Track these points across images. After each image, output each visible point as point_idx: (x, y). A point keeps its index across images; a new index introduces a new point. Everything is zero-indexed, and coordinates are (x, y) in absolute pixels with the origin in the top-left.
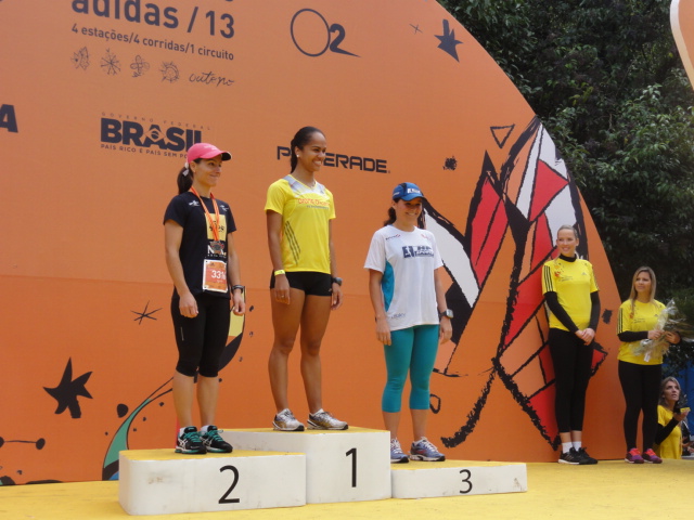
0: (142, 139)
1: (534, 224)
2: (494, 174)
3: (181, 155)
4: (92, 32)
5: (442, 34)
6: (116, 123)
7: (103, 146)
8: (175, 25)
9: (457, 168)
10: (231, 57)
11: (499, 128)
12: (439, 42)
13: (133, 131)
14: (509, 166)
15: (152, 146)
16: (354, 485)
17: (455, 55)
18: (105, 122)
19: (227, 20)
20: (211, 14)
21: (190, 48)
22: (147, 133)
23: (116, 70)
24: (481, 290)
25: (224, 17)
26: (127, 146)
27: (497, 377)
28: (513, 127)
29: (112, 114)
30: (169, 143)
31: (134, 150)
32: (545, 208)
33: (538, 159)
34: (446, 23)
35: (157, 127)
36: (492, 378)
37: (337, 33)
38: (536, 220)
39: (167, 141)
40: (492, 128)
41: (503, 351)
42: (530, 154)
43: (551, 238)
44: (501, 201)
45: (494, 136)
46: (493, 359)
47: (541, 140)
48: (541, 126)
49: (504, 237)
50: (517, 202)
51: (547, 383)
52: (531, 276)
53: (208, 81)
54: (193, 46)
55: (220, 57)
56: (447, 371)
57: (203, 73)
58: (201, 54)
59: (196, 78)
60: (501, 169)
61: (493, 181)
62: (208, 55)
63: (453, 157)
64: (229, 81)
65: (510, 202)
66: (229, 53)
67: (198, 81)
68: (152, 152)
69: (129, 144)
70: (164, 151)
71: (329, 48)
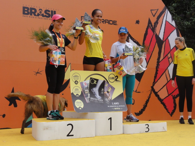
0: (36, 14)
2: (152, 25)
3: (49, 19)
6: (28, 8)
7: (23, 16)
9: (140, 24)
11: (153, 10)
13: (33, 11)
14: (157, 23)
16: (111, 130)
18: (24, 8)
22: (38, 12)
24: (147, 64)
26: (31, 16)
27: (153, 92)
28: (158, 10)
29: (26, 5)
30: (45, 15)
31: (34, 17)
32: (168, 37)
33: (166, 21)
35: (41, 10)
36: (151, 93)
38: (165, 41)
39: (45, 14)
40: (151, 10)
41: (155, 84)
42: (163, 19)
43: (170, 47)
44: (154, 34)
45: (152, 13)
46: (151, 87)
47: (167, 14)
48: (167, 9)
49: (155, 46)
50: (159, 35)
51: (169, 94)
52: (164, 59)
56: (137, 91)
60: (154, 24)
61: (151, 28)
63: (138, 20)
65: (157, 35)
68: (40, 18)
69: (32, 15)
70: (44, 17)
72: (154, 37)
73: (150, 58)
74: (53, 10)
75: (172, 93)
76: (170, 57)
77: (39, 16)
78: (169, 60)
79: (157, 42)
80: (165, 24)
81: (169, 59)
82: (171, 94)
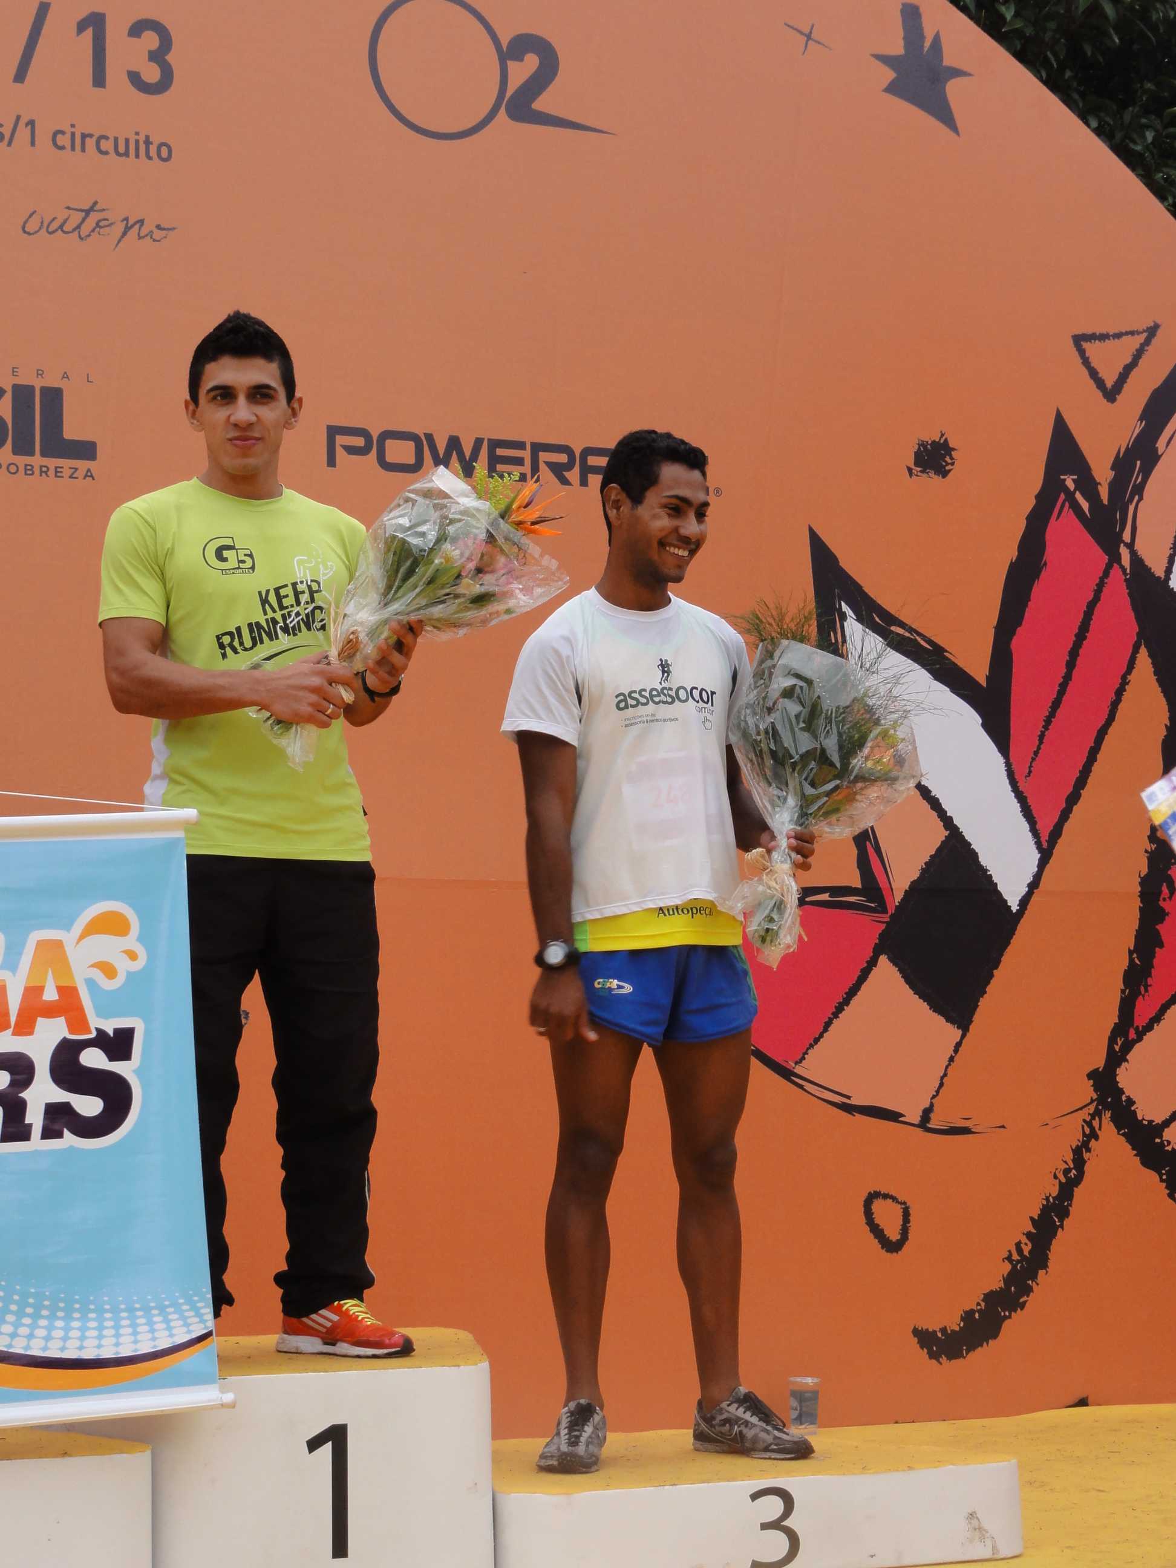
2: (1088, 484)
5: (897, 48)
9: (956, 471)
10: (165, 153)
11: (1103, 337)
12: (888, 75)
14: (1141, 456)
17: (945, 115)
19: (151, 41)
20: (94, 23)
21: (23, 133)
24: (1046, 855)
25: (137, 29)
27: (1107, 1128)
28: (1152, 331)
34: (911, 14)
36: (1092, 1135)
37: (531, 62)
40: (1079, 340)
41: (1128, 1046)
44: (1115, 571)
45: (1086, 362)
46: (1093, 1075)
49: (1124, 683)
50: (1169, 571)
53: (85, 229)
54: (31, 123)
55: (126, 154)
56: (932, 1115)
57: (68, 208)
58: (62, 148)
59: (45, 224)
60: (1112, 468)
61: (1085, 505)
62: (83, 150)
63: (942, 435)
64: (158, 227)
65: (1148, 570)
66: (156, 140)
67: (50, 233)
71: (503, 111)
72: (1117, 589)
73: (1073, 799)
74: (38, 384)
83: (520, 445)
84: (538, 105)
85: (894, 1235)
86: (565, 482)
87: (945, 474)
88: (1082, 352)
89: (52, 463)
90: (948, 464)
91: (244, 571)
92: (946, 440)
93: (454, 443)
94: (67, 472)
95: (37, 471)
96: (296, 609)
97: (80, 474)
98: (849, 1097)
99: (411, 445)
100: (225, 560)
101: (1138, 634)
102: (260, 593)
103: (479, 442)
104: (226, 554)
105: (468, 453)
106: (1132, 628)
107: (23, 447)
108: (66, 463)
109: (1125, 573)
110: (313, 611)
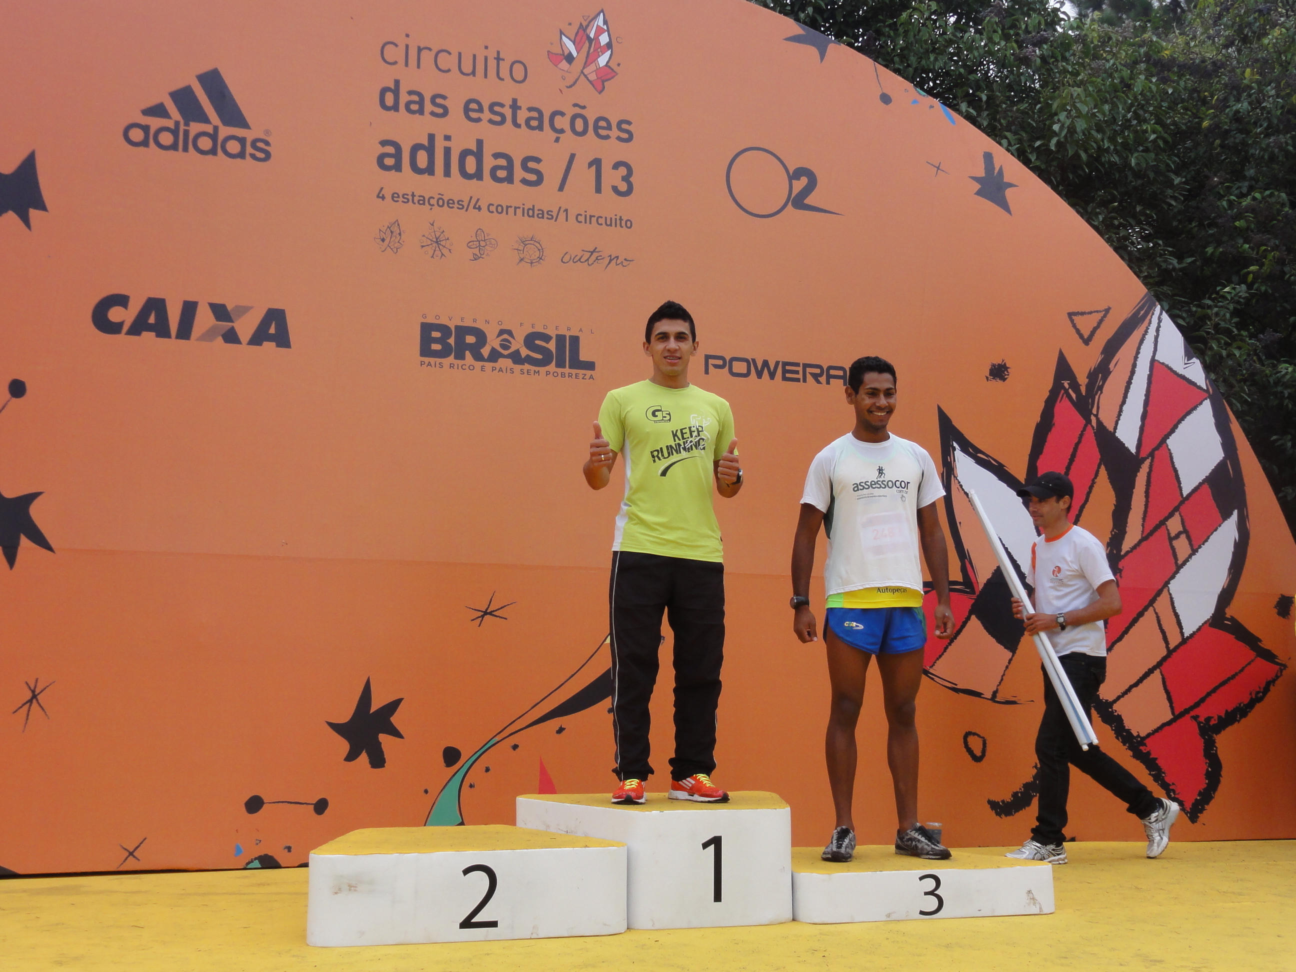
0: (486, 351)
1: (1148, 462)
2: (1075, 386)
4: (407, 199)
5: (981, 173)
6: (445, 330)
7: (422, 363)
8: (539, 181)
9: (1010, 379)
10: (629, 224)
11: (1083, 314)
12: (977, 186)
13: (470, 339)
14: (1101, 372)
15: (500, 360)
17: (1005, 206)
18: (426, 329)
19: (623, 171)
20: (596, 163)
21: (562, 215)
22: (493, 342)
23: (445, 252)
25: (616, 166)
26: (460, 362)
28: (1107, 311)
29: (437, 317)
30: (528, 356)
31: (472, 368)
32: (1167, 436)
33: (1153, 361)
34: (988, 157)
37: (804, 181)
38: (1152, 455)
39: (524, 352)
40: (1070, 315)
42: (1138, 353)
43: (1179, 482)
44: (1089, 427)
45: (1074, 326)
47: (1158, 330)
48: (1158, 308)
49: (1093, 483)
50: (1115, 428)
51: (1177, 713)
52: (1144, 543)
53: (591, 261)
54: (566, 210)
55: (611, 225)
56: (997, 695)
57: (583, 251)
58: (581, 222)
59: (572, 258)
60: (1087, 378)
61: (1074, 396)
62: (590, 223)
63: (1003, 361)
64: (625, 259)
65: (1105, 427)
66: (625, 218)
67: (575, 262)
68: (501, 370)
69: (463, 358)
70: (521, 367)
71: (790, 203)
72: (1090, 437)
74: (568, 334)
75: (1197, 705)
76: (1180, 533)
77: (496, 361)
78: (1173, 549)
79: (1103, 461)
80: (1150, 378)
81: (1175, 543)
82: (1187, 711)
83: (797, 365)
84: (808, 201)
85: (978, 753)
86: (819, 382)
87: (1004, 380)
88: (1072, 321)
89: (574, 371)
90: (1006, 375)
91: (665, 421)
92: (1005, 363)
93: (766, 363)
94: (581, 376)
95: (567, 375)
96: (691, 439)
97: (587, 377)
98: (956, 685)
99: (745, 364)
100: (657, 416)
101: (1100, 459)
102: (673, 432)
103: (777, 363)
104: (657, 413)
105: (772, 368)
106: (1097, 456)
107: (560, 364)
108: (581, 372)
109: (1094, 429)
110: (699, 441)
